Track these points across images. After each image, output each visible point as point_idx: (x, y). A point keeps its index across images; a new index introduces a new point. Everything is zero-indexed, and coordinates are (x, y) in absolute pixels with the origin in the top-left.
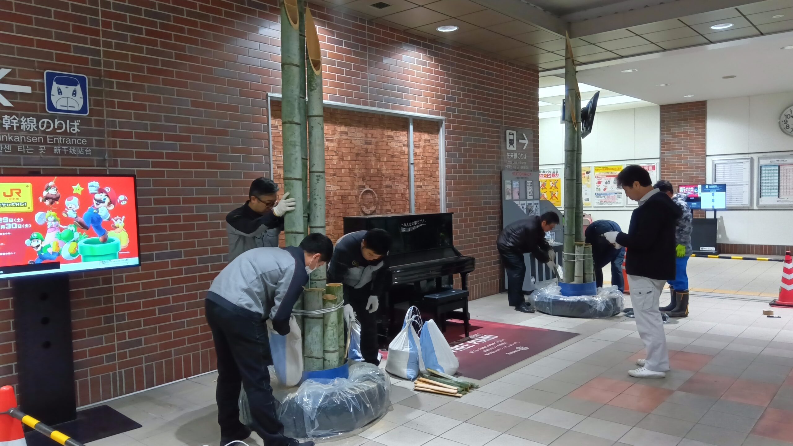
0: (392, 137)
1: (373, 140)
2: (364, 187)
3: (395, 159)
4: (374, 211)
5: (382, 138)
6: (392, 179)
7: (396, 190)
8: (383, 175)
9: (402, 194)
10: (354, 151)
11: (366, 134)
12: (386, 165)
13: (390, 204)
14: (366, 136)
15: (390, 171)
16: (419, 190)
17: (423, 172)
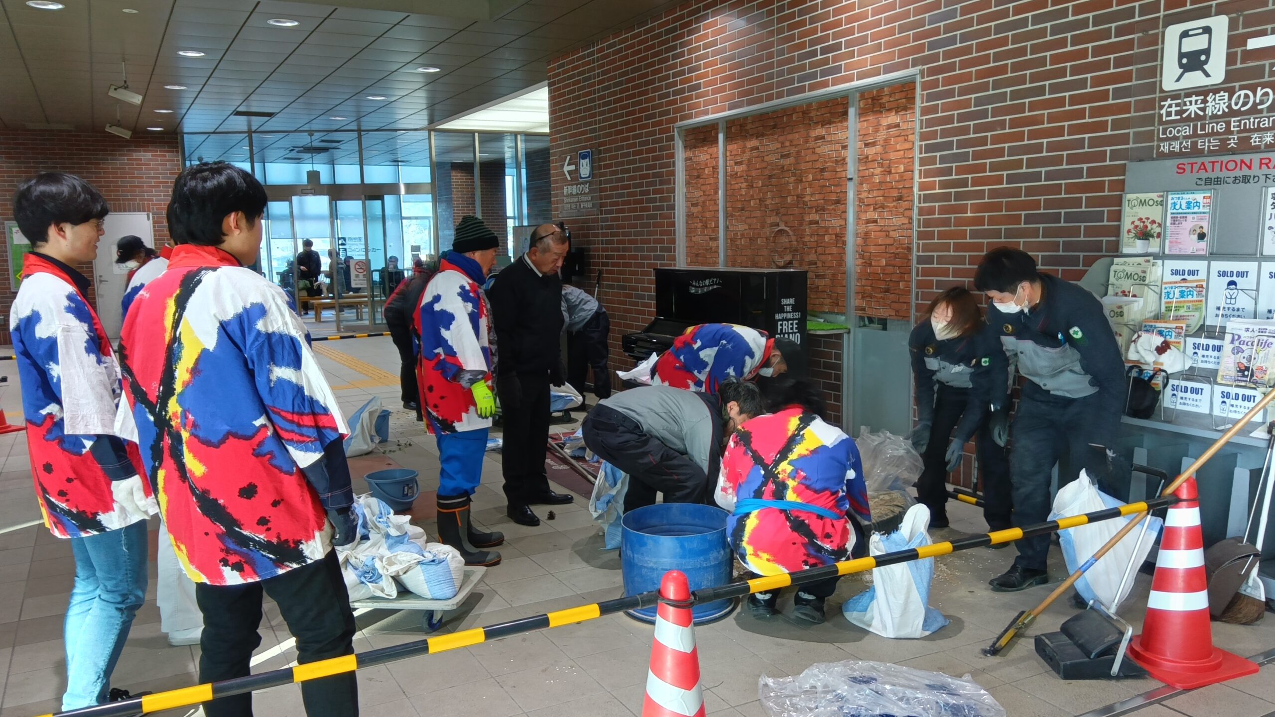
0: (823, 137)
1: (793, 150)
2: (778, 225)
3: (826, 174)
4: (790, 263)
5: (807, 142)
6: (820, 209)
7: (827, 229)
8: (805, 203)
9: (837, 235)
10: (767, 172)
11: (782, 143)
12: (810, 186)
13: (816, 252)
14: (783, 147)
15: (817, 197)
16: (871, 226)
17: (881, 193)
